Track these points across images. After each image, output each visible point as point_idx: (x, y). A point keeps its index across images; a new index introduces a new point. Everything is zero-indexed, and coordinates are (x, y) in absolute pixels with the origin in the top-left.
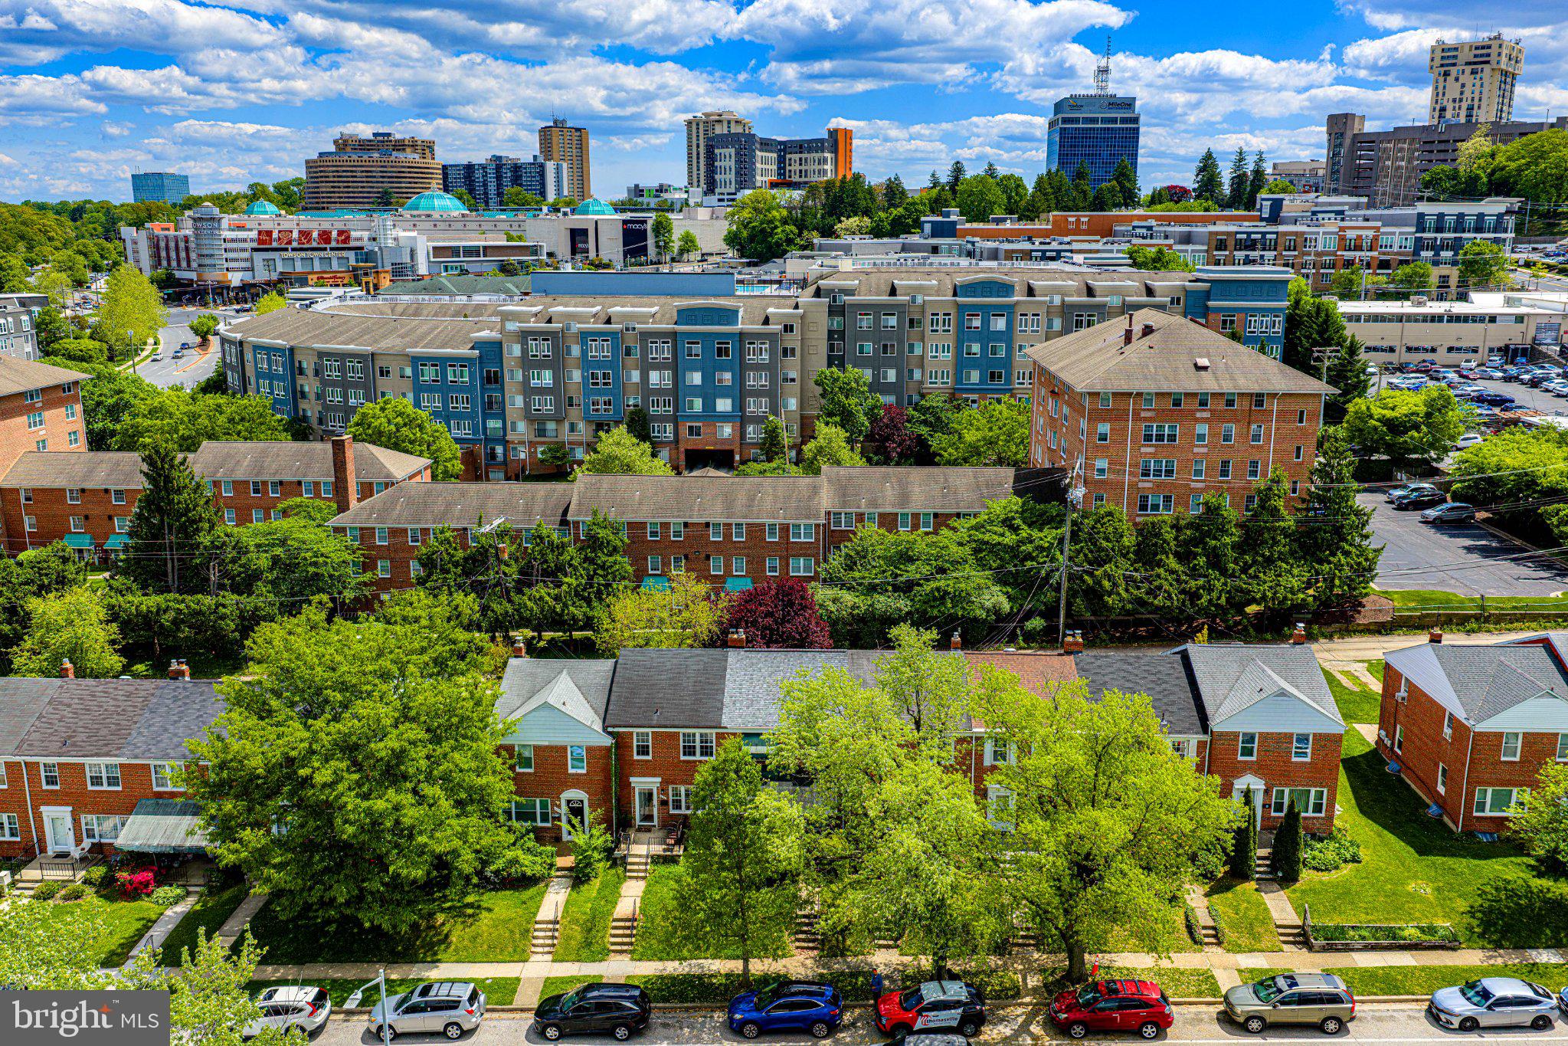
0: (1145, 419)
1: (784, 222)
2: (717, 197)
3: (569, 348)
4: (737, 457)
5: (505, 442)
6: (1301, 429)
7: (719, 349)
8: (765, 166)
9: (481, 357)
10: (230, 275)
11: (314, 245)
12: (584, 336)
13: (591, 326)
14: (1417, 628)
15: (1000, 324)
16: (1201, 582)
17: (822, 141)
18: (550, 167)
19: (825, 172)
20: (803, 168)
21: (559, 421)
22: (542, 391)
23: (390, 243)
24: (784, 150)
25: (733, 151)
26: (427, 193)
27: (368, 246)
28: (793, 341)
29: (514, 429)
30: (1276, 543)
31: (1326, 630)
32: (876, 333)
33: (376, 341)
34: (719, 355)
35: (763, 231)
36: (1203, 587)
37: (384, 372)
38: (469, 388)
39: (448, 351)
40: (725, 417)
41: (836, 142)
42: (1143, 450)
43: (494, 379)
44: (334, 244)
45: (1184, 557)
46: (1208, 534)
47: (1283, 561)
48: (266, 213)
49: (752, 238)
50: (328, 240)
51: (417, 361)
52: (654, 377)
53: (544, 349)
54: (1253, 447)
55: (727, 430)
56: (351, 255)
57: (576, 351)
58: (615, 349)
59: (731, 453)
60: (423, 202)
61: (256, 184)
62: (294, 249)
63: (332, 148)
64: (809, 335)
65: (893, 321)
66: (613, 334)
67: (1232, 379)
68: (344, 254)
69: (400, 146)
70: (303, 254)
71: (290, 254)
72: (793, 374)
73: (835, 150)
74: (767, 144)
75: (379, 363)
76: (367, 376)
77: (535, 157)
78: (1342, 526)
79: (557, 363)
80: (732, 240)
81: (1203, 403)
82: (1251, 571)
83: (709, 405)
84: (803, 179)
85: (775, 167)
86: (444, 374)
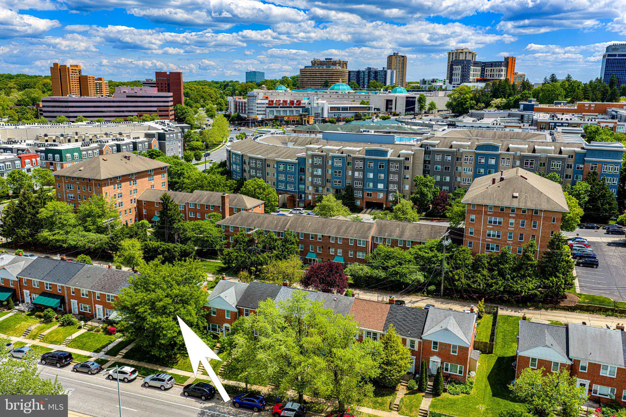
0: (489, 215)
1: (471, 99)
2: (452, 85)
3: (328, 161)
4: (384, 206)
5: (305, 193)
6: (553, 224)
7: (380, 165)
8: (474, 72)
9: (299, 163)
10: (258, 116)
11: (288, 105)
12: (333, 157)
13: (336, 154)
14: (586, 311)
15: (493, 162)
16: (494, 280)
17: (501, 62)
18: (389, 72)
19: (501, 75)
20: (492, 73)
21: (323, 187)
22: (317, 176)
23: (315, 105)
24: (484, 66)
25: (460, 67)
26: (338, 83)
27: (307, 106)
28: (410, 164)
29: (308, 189)
30: (527, 269)
31: (546, 306)
32: (442, 162)
33: (268, 154)
34: (380, 167)
35: (462, 103)
36: (495, 283)
37: (269, 166)
38: (294, 174)
39: (289, 160)
40: (381, 191)
41: (508, 63)
42: (488, 226)
43: (302, 171)
44: (295, 105)
45: (491, 270)
46: (500, 263)
47: (529, 276)
48: (282, 90)
49: (458, 105)
50: (293, 104)
51: (278, 163)
52: (356, 174)
53: (318, 161)
54: (533, 230)
55: (381, 195)
56: (301, 109)
57: (330, 162)
58: (343, 163)
59: (382, 204)
60: (336, 87)
61: (285, 77)
62: (281, 107)
63: (310, 64)
64: (416, 162)
65: (449, 158)
66: (343, 157)
67: (526, 202)
68: (298, 109)
69: (334, 63)
70: (283, 109)
71: (279, 109)
72: (407, 176)
73: (507, 65)
74: (476, 64)
75: (267, 163)
76: (263, 167)
77: (384, 68)
78: (558, 266)
79: (323, 167)
80: (449, 105)
81: (513, 211)
82: (515, 279)
83: (375, 186)
84: (492, 78)
85: (480, 73)
86: (286, 168)
